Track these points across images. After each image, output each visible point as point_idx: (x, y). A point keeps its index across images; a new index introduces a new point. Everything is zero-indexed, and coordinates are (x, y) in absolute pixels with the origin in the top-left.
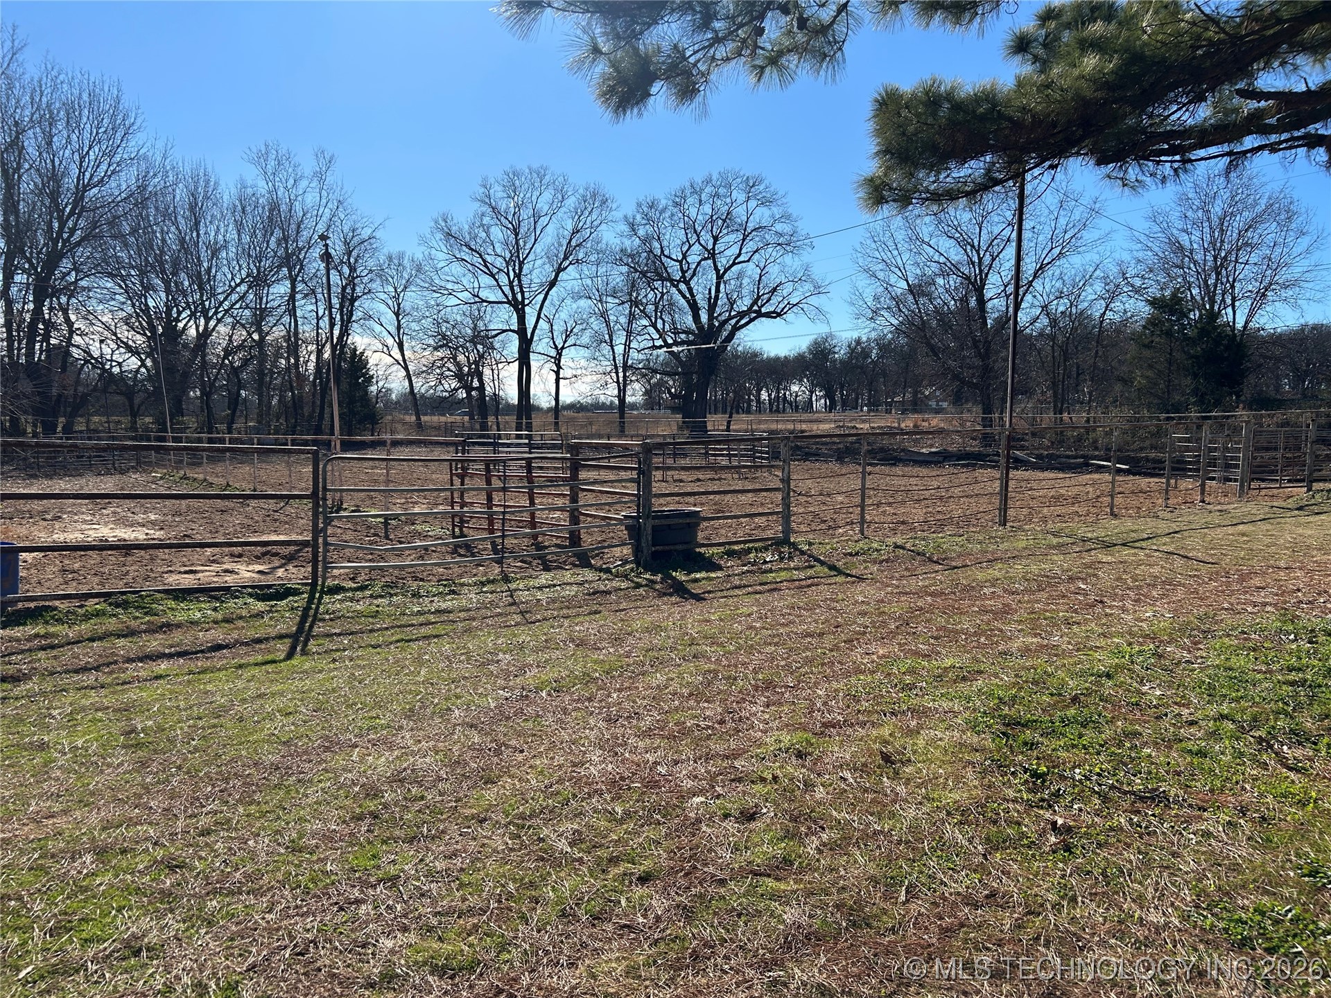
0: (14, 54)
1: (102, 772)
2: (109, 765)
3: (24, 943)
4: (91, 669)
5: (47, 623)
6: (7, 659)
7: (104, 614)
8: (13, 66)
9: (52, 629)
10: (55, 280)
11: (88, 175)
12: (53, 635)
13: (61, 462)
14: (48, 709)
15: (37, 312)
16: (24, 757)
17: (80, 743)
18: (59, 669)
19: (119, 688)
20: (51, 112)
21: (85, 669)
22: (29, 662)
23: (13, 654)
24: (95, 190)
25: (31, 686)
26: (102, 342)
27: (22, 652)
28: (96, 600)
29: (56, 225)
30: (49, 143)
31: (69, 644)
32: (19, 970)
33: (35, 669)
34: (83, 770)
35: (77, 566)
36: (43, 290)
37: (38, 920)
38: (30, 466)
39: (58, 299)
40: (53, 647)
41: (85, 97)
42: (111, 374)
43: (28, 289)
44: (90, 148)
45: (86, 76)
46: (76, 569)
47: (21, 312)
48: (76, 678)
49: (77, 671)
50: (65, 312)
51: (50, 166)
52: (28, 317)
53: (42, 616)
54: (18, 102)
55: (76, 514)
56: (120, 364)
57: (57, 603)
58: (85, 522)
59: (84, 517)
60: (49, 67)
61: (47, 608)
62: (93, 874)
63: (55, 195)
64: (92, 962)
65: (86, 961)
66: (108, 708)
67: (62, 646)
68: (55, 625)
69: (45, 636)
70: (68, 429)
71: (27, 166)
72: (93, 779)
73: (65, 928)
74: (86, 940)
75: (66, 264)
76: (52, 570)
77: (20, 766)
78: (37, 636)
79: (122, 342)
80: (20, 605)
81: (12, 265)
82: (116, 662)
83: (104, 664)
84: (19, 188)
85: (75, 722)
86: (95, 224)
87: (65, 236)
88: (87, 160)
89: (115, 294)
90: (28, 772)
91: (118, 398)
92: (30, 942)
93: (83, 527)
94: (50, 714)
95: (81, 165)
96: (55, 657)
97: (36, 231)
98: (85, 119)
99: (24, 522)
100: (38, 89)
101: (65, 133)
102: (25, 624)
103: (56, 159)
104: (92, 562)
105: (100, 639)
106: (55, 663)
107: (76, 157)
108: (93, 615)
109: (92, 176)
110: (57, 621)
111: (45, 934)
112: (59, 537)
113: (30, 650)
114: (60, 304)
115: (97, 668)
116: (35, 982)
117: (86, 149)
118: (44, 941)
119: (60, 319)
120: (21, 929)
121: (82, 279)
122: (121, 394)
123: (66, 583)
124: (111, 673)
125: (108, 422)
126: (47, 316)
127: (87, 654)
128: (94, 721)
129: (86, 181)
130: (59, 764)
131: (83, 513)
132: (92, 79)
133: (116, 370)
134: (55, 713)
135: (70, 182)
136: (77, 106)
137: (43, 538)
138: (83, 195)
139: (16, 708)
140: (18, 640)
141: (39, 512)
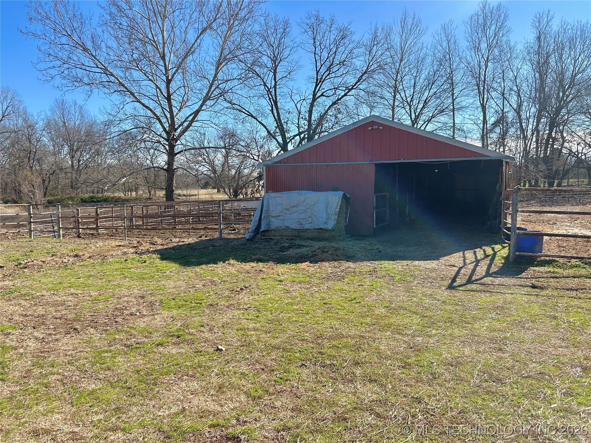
0: (547, 23)
1: (582, 335)
2: (585, 333)
3: (553, 394)
4: (574, 290)
5: (554, 267)
6: (537, 279)
7: (580, 267)
8: (547, 29)
9: (556, 270)
10: (559, 119)
11: (577, 69)
12: (556, 273)
13: (555, 199)
14: (556, 303)
15: (550, 134)
16: (547, 320)
17: (572, 320)
18: (559, 287)
19: (588, 300)
20: (562, 44)
21: (571, 289)
22: (547, 282)
23: (540, 278)
24: (580, 75)
25: (548, 292)
26: (578, 144)
27: (544, 278)
28: (575, 260)
29: (561, 94)
30: (561, 58)
31: (564, 277)
32: (551, 405)
33: (549, 285)
34: (573, 332)
35: (565, 245)
36: (553, 125)
37: (558, 387)
38: (542, 201)
39: (559, 128)
40: (557, 278)
41: (579, 33)
42: (581, 159)
43: (546, 125)
44: (579, 56)
45: (580, 23)
46: (564, 246)
47: (543, 135)
48: (567, 292)
49: (568, 290)
50: (562, 132)
51: (560, 68)
52: (545, 137)
53: (552, 264)
54: (548, 44)
55: (563, 222)
56: (585, 154)
57: (558, 259)
58: (566, 226)
59: (566, 224)
60: (563, 24)
61: (554, 261)
62: (581, 377)
63: (561, 81)
64: (583, 413)
65: (580, 412)
66: (583, 308)
67: (561, 278)
68: (557, 269)
69: (553, 272)
70: (559, 185)
71: (550, 70)
72: (579, 337)
73: (570, 395)
74: (580, 403)
75: (564, 111)
76: (553, 246)
77: (546, 323)
78: (550, 272)
79: (587, 144)
80: (542, 258)
81: (541, 115)
82: (585, 289)
83: (580, 289)
84: (546, 81)
85: (568, 311)
86: (579, 91)
87: (565, 98)
88: (577, 62)
89: (585, 121)
90: (549, 327)
91: (583, 170)
92: (555, 394)
93: (566, 228)
94: (557, 305)
95: (575, 65)
96: (558, 282)
97: (552, 99)
98: (578, 43)
99: (541, 224)
100: (557, 36)
101: (568, 52)
102: (545, 266)
103: (564, 65)
104: (572, 244)
105: (578, 277)
106: (558, 285)
107: (573, 62)
108: (574, 266)
109: (579, 68)
110: (558, 267)
111: (561, 394)
112: (556, 232)
113: (547, 277)
114: (559, 130)
115: (577, 290)
116: (558, 411)
117: (577, 57)
118: (561, 397)
119: (559, 136)
120: (551, 388)
121: (570, 117)
122: (585, 168)
123: (560, 251)
124: (583, 293)
125: (578, 182)
126: (554, 136)
127: (573, 283)
128: (577, 312)
129: (576, 71)
130: (563, 327)
131: (566, 222)
132: (583, 24)
133: (583, 157)
134: (560, 305)
135: (568, 74)
136: (574, 38)
137: (549, 231)
138: (575, 78)
139: (543, 300)
140: (542, 272)
141: (547, 220)
